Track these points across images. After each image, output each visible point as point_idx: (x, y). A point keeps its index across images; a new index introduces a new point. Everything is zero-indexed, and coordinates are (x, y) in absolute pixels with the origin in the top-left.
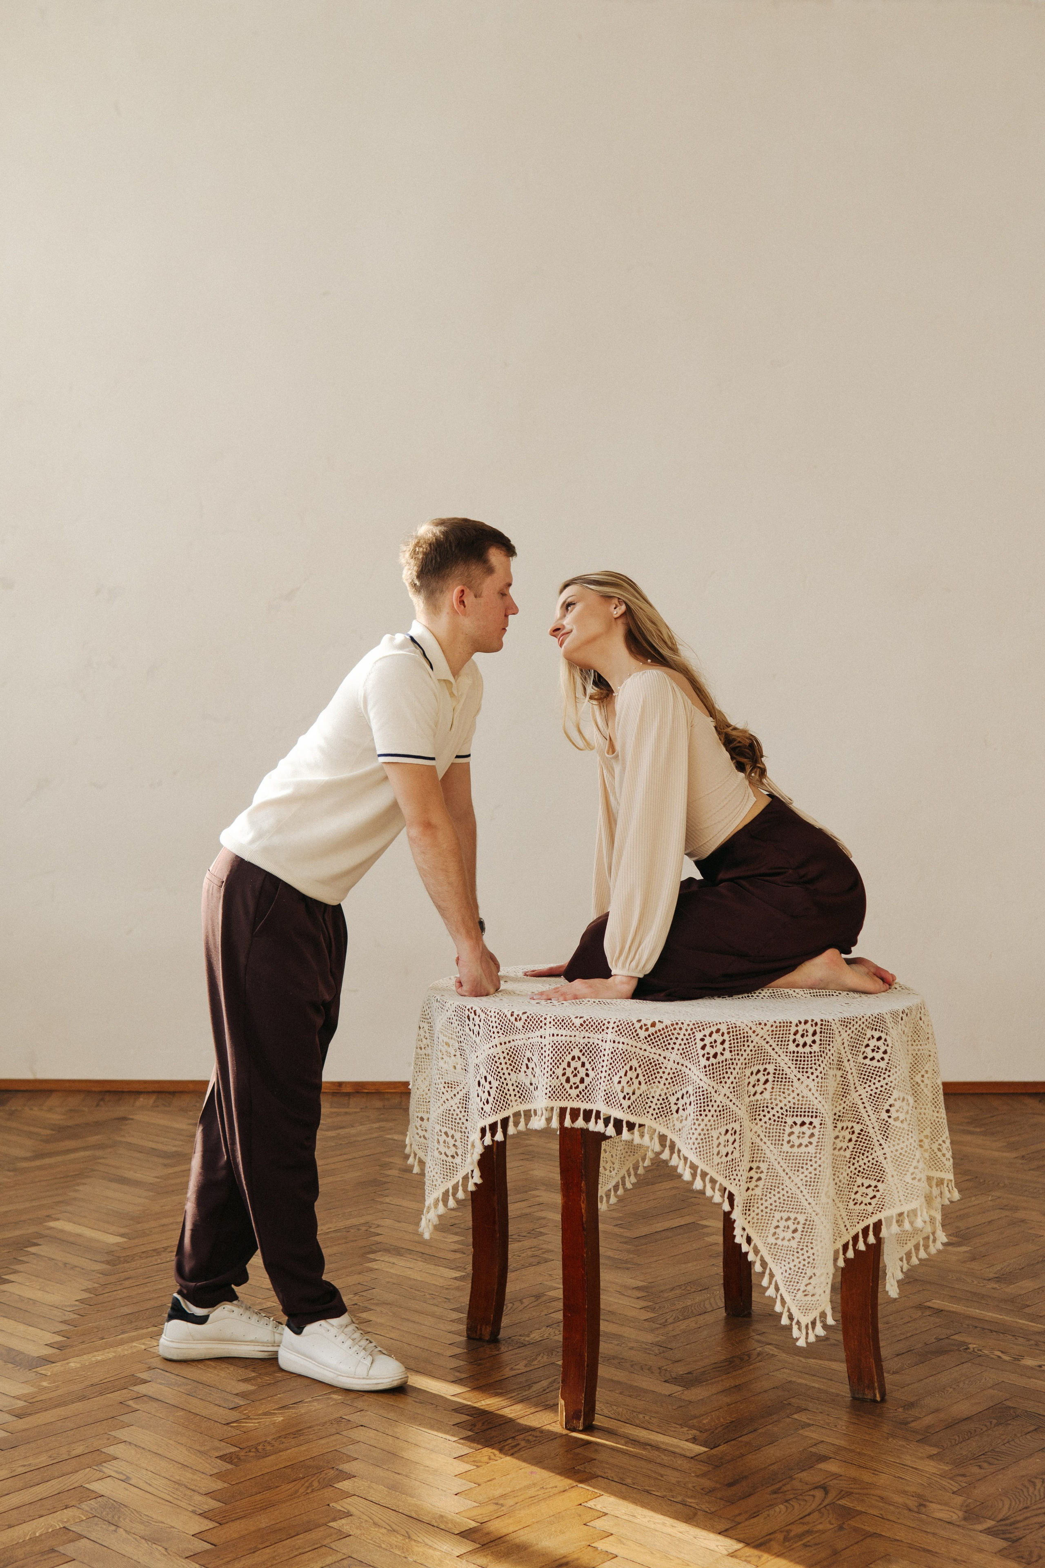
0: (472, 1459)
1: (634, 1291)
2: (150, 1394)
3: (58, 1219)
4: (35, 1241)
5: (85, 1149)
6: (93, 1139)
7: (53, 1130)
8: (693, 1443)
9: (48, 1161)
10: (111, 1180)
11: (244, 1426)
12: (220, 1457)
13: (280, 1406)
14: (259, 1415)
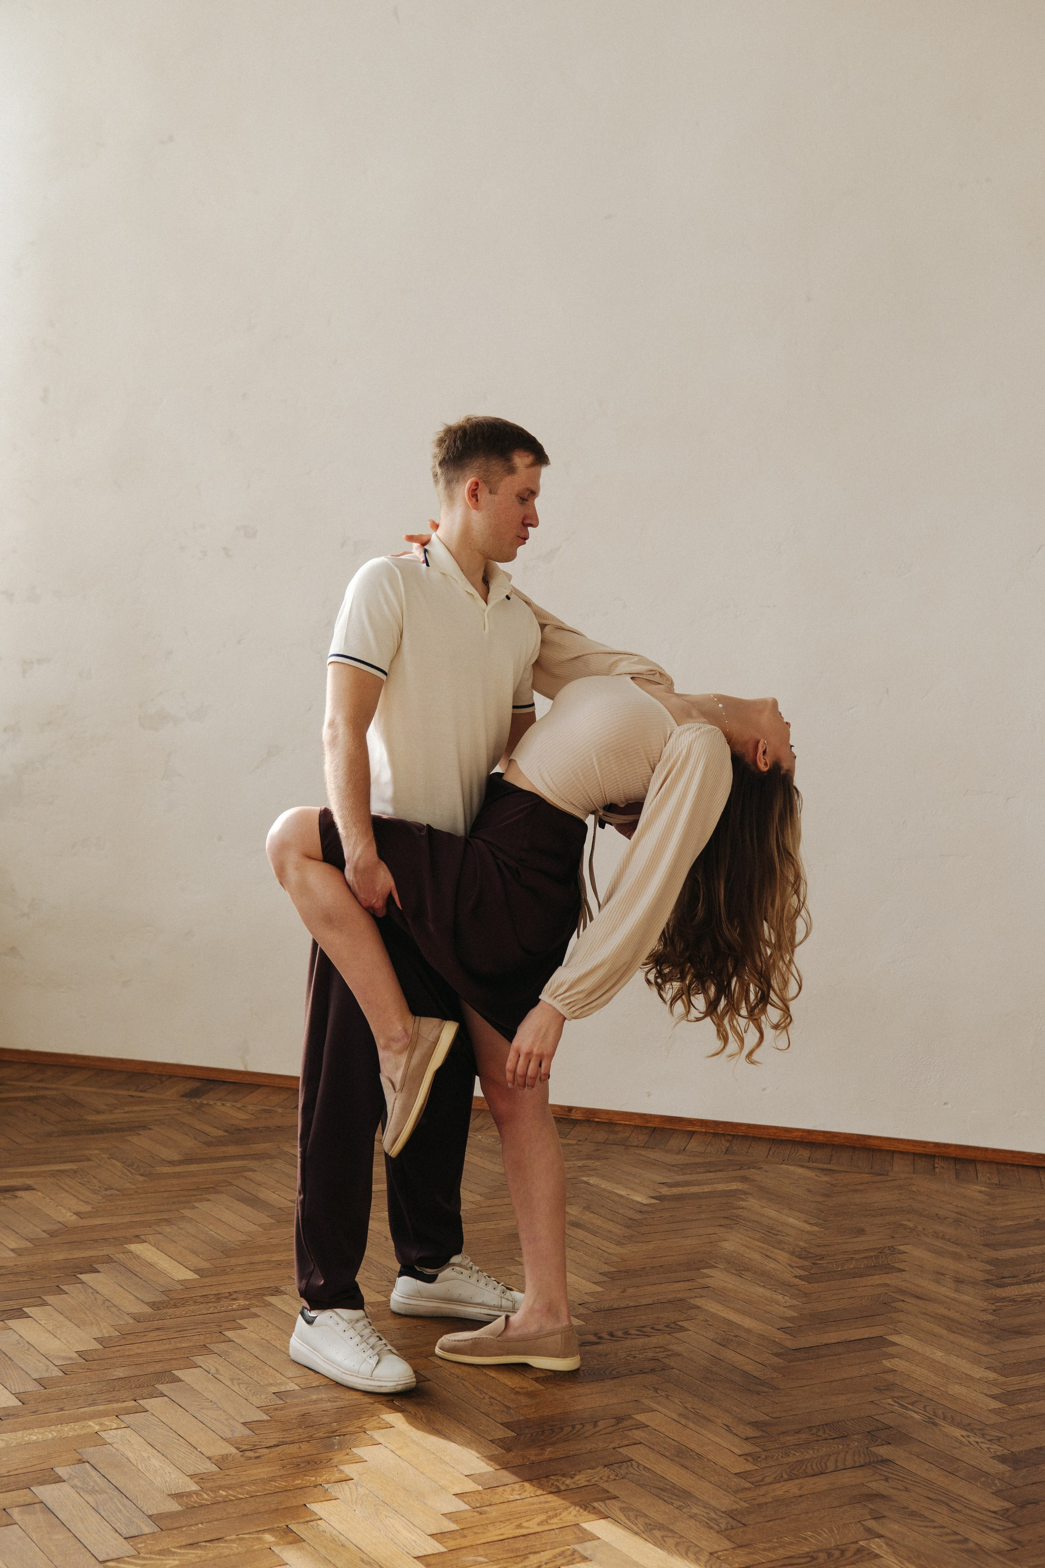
2: (49, 1500)
3: (145, 1242)
4: (98, 1266)
7: (226, 1131)
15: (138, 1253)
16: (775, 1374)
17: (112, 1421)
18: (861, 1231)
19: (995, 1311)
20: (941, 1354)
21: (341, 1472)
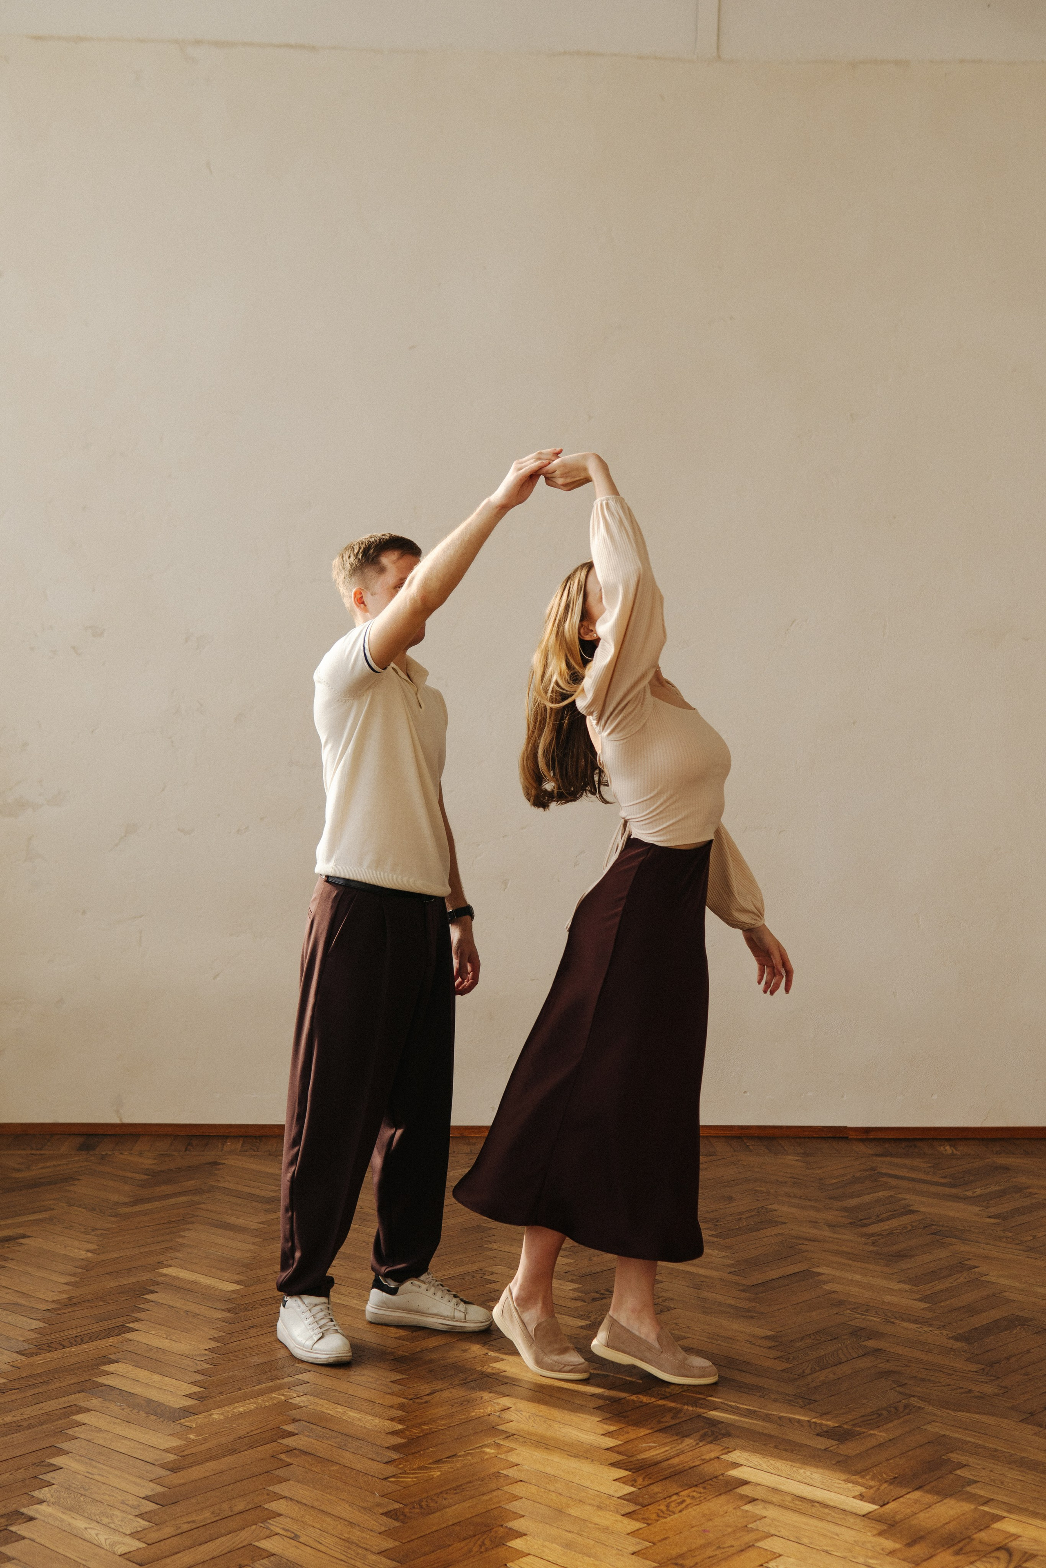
0: (640, 1516)
1: (764, 1340)
2: (300, 1447)
3: (170, 1266)
4: (151, 1288)
5: (182, 1194)
6: (190, 1184)
7: (146, 1175)
8: (861, 1500)
9: (147, 1206)
10: (215, 1226)
11: (402, 1482)
12: (386, 1514)
13: (434, 1459)
14: (415, 1469)
15: (174, 1274)
16: (753, 1304)
17: (287, 1392)
18: (731, 1199)
19: (873, 1243)
20: (859, 1277)
21: (498, 1404)
